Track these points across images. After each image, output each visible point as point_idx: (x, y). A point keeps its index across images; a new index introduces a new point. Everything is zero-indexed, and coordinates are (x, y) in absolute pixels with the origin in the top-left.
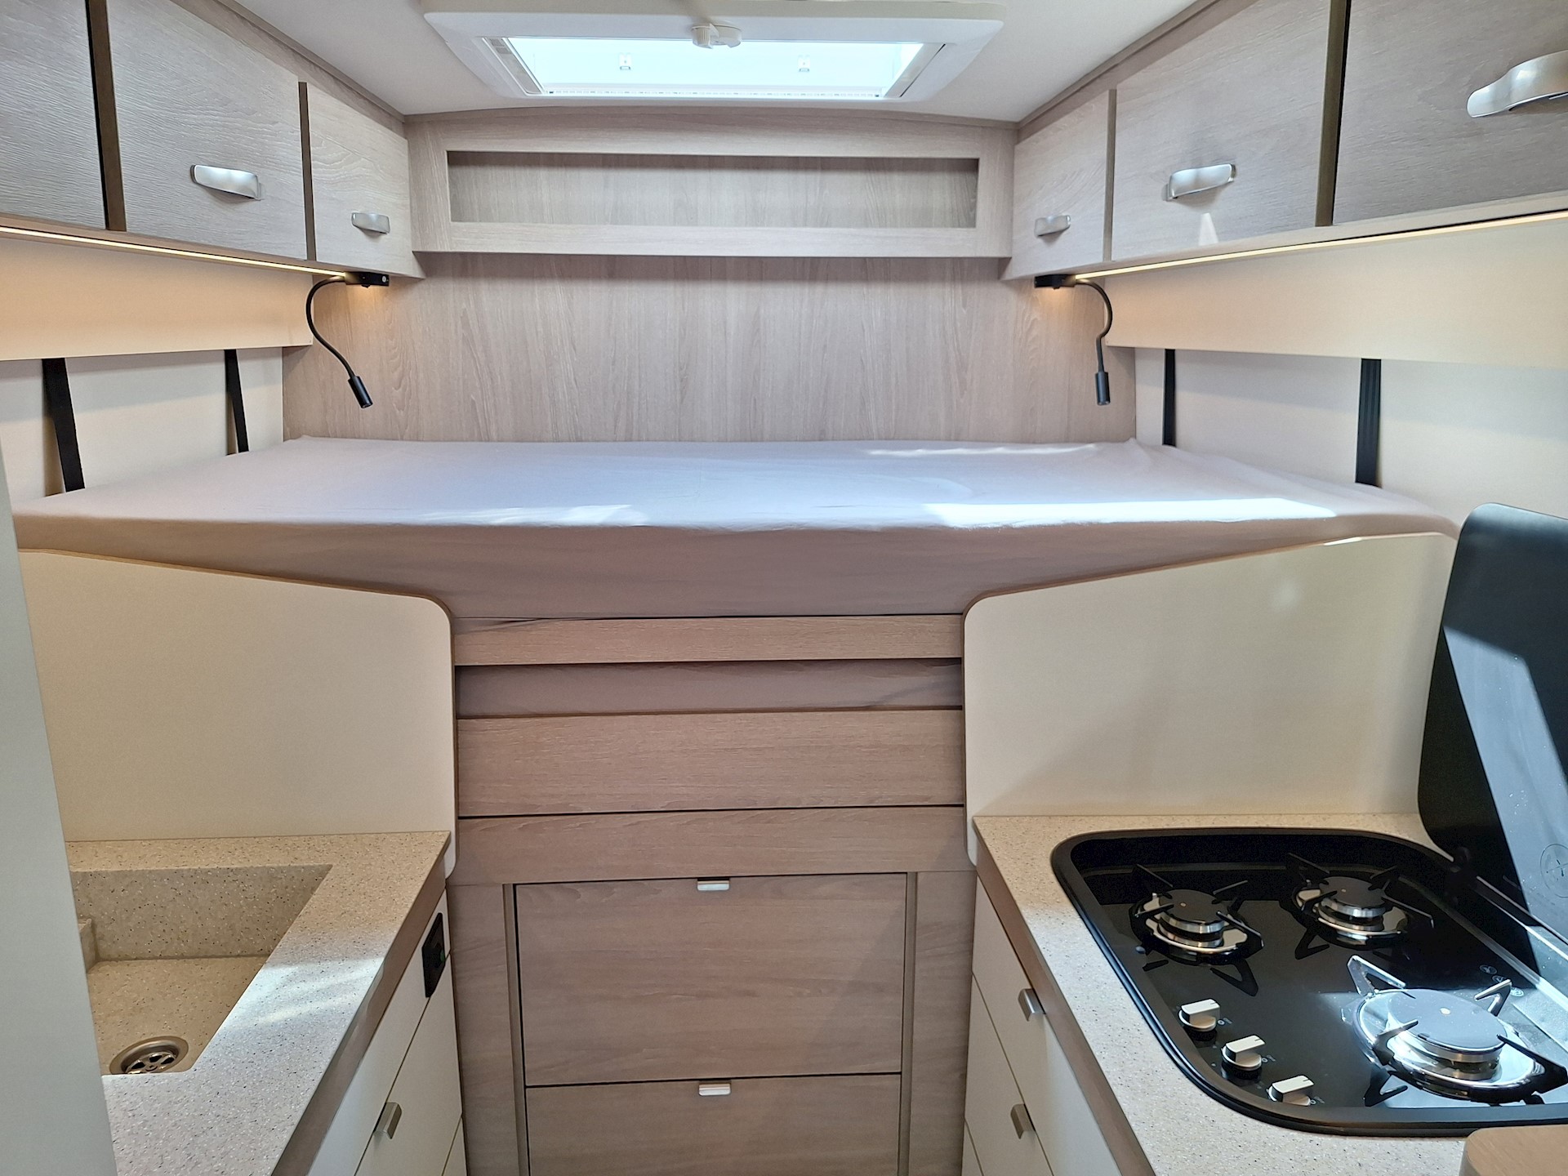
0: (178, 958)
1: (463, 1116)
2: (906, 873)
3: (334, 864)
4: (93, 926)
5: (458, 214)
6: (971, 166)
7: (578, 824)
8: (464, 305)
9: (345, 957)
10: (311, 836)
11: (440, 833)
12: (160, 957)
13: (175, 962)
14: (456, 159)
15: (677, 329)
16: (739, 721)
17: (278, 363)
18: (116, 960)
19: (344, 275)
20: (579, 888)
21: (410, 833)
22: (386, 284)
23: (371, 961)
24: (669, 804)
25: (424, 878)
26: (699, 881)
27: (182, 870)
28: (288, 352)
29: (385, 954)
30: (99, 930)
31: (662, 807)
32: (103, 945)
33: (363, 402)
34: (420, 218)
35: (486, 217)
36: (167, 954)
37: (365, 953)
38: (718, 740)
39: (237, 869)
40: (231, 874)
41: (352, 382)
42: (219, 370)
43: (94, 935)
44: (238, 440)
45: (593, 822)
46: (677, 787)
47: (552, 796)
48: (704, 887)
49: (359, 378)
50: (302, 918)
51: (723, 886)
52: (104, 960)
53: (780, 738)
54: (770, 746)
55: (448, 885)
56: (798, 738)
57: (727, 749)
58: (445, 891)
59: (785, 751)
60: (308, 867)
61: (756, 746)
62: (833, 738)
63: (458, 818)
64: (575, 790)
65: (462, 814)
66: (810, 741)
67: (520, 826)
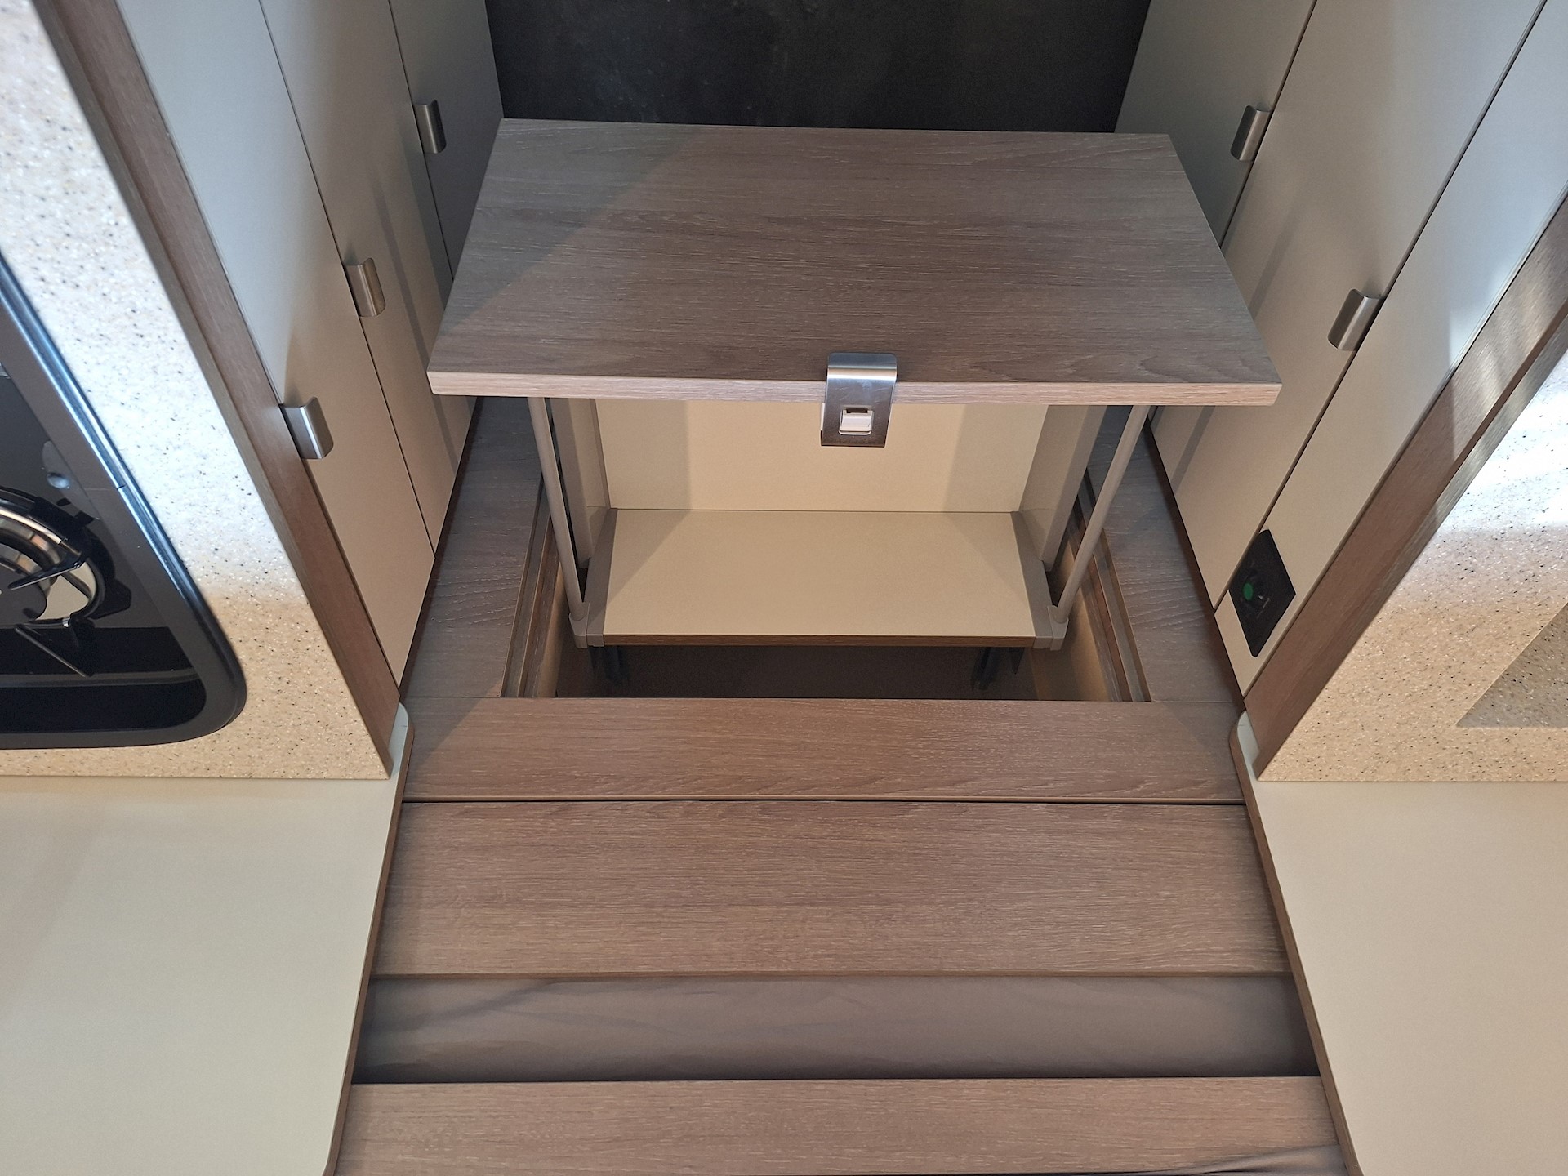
3: (1453, 727)
7: (1051, 786)
9: (1497, 539)
10: (1474, 781)
11: (1275, 778)
24: (905, 812)
25: (1324, 694)
29: (1431, 543)
31: (916, 807)
37: (1468, 543)
38: (828, 921)
45: (1026, 789)
46: (895, 841)
47: (1099, 834)
50: (1538, 624)
53: (718, 923)
54: (734, 909)
55: (1238, 704)
56: (684, 923)
57: (812, 904)
58: (1243, 693)
59: (709, 898)
60: (1491, 726)
61: (761, 908)
62: (621, 923)
63: (1243, 807)
64: (1064, 842)
65: (1241, 808)
66: (663, 917)
67: (1142, 786)
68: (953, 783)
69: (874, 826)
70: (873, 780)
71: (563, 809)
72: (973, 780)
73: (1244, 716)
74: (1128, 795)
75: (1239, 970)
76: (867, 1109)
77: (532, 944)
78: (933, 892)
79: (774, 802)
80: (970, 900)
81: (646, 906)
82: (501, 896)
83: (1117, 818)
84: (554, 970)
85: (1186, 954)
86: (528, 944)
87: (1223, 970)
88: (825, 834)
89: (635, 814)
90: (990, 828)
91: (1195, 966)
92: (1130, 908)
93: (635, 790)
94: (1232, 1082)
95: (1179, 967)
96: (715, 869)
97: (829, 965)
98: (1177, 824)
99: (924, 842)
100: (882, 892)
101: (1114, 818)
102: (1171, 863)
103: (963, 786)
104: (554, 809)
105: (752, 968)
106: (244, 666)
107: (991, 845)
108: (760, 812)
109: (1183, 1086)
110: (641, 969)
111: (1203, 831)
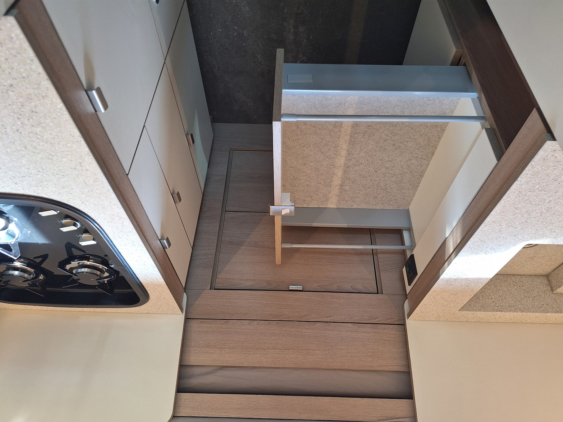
0: (515, 275)
2: (215, 289)
3: (458, 311)
4: (552, 290)
9: (456, 279)
11: (412, 319)
12: (522, 275)
13: (516, 273)
16: (282, 363)
18: (539, 275)
20: (351, 290)
21: (424, 320)
23: (445, 278)
24: (314, 325)
25: (420, 304)
27: (520, 312)
29: (439, 280)
30: (550, 288)
31: (317, 324)
32: (546, 282)
36: (520, 277)
37: (448, 281)
38: (293, 354)
39: (499, 312)
40: (500, 309)
43: (551, 286)
45: (347, 319)
46: (311, 333)
48: (300, 288)
50: (472, 294)
51: (292, 287)
52: (545, 275)
53: (265, 354)
54: (269, 350)
55: (406, 296)
56: (256, 354)
57: (289, 350)
58: (407, 294)
59: (263, 347)
60: (468, 311)
61: (276, 350)
62: (241, 353)
63: (404, 325)
64: (355, 334)
66: (251, 352)
67: (377, 319)
68: (328, 317)
69: (306, 329)
70: (306, 316)
71: (226, 322)
72: (333, 316)
73: (407, 300)
74: (373, 321)
75: (397, 370)
76: (300, 403)
77: (219, 358)
78: (320, 347)
79: (280, 321)
80: (329, 349)
81: (246, 349)
82: (211, 345)
83: (370, 328)
84: (224, 365)
85: (384, 366)
86: (218, 358)
87: (393, 370)
88: (293, 330)
89: (245, 324)
90: (336, 330)
91: (386, 369)
92: (371, 353)
93: (244, 317)
94: (390, 400)
95: (382, 369)
96: (265, 339)
97: (292, 366)
98: (386, 330)
99: (319, 333)
100: (307, 347)
101: (369, 328)
102: (383, 341)
103: (330, 318)
104: (224, 322)
105: (273, 366)
106: (149, 294)
107: (336, 335)
108: (276, 324)
109: (378, 401)
110: (245, 365)
111: (392, 332)
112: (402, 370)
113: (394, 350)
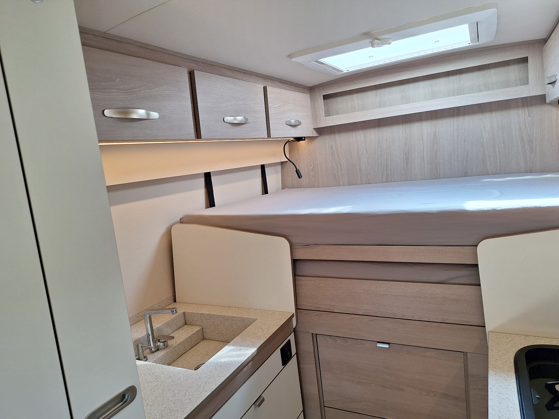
0: (222, 341)
1: (304, 411)
2: (463, 352)
3: (258, 319)
4: (203, 329)
5: (328, 113)
6: (525, 60)
7: (334, 316)
8: (331, 143)
9: (248, 346)
10: (256, 309)
11: (291, 313)
12: (218, 341)
13: (221, 342)
14: (326, 97)
15: (404, 141)
16: (388, 284)
17: (279, 168)
18: (208, 340)
19: (292, 139)
20: (337, 339)
21: (283, 312)
22: (304, 140)
23: (253, 349)
25: (279, 326)
26: (377, 343)
27: (222, 315)
28: (282, 163)
29: (258, 347)
30: (204, 330)
31: (362, 313)
32: (205, 335)
33: (299, 176)
34: (315, 117)
35: (337, 113)
36: (219, 340)
37: (252, 346)
38: (380, 291)
39: (234, 317)
40: (233, 318)
41: (296, 171)
42: (259, 171)
43: (203, 332)
44: (265, 191)
45: (338, 316)
46: (366, 306)
47: (325, 305)
48: (379, 345)
49: (298, 169)
50: (243, 333)
51: (386, 346)
52: (205, 339)
53: (404, 292)
54: (401, 295)
55: (295, 331)
56: (411, 292)
57: (384, 294)
58: (293, 332)
59: (406, 297)
60: (252, 318)
61: (395, 294)
62: (426, 294)
63: (297, 309)
64: (332, 303)
65: (298, 308)
66: (416, 294)
67: (316, 314)
68: (353, 318)
69: (371, 310)
70: (370, 321)
71: (443, 320)
72: (350, 319)
73: (294, 328)
74: (319, 313)
75: (303, 277)
77: (446, 291)
80: (351, 293)
81: (421, 297)
82: (455, 302)
84: (440, 285)
85: (312, 280)
87: (305, 277)
88: (381, 309)
90: (347, 308)
93: (427, 324)
95: (313, 278)
97: (380, 282)
98: (310, 306)
102: (312, 298)
106: (513, 358)
108: (396, 316)
111: (305, 304)
112: (300, 277)
113: (305, 291)
